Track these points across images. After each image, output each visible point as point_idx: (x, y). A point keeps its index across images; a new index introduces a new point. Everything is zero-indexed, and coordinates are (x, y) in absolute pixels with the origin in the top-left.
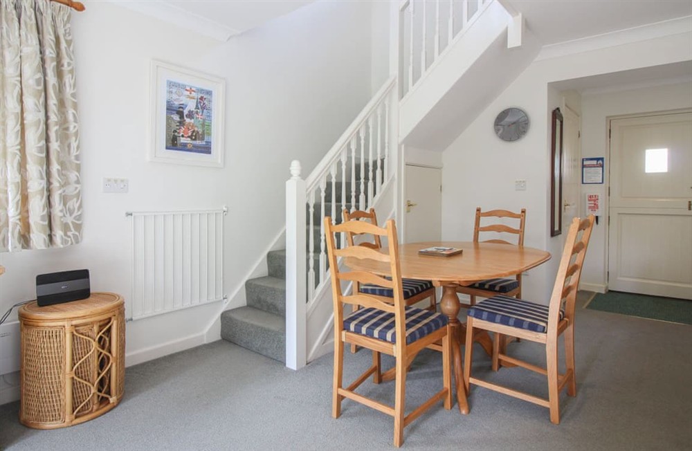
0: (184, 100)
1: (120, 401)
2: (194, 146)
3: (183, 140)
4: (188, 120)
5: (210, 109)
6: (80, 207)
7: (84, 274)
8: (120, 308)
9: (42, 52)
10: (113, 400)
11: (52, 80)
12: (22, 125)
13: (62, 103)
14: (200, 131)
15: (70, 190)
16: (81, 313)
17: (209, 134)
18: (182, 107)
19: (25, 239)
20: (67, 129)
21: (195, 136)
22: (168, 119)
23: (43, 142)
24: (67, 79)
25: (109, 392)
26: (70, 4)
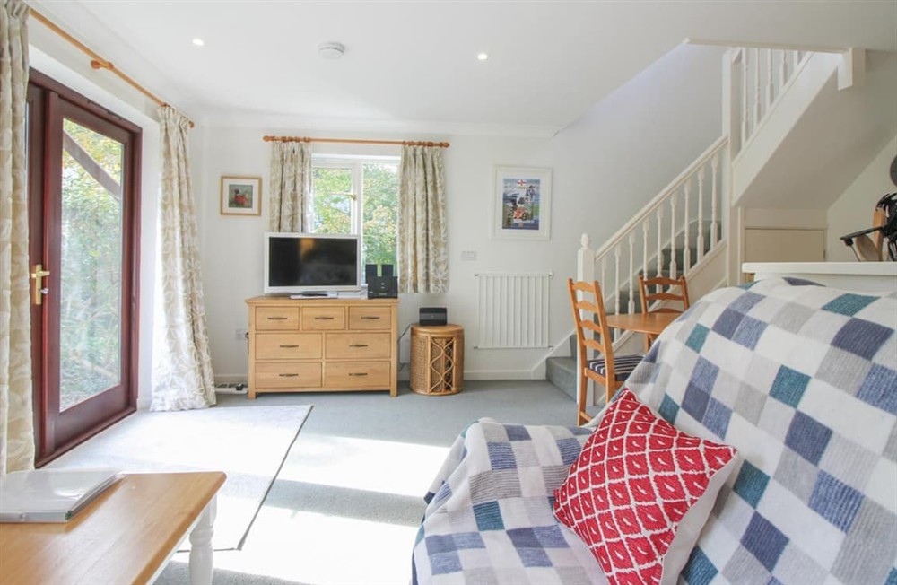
0: (516, 191)
1: (458, 392)
2: (524, 224)
3: (515, 221)
4: (519, 205)
5: (538, 195)
6: (446, 269)
7: (444, 311)
8: (460, 335)
9: (426, 179)
10: (453, 389)
11: (430, 194)
12: (416, 223)
13: (436, 207)
14: (530, 212)
15: (441, 259)
16: (438, 332)
17: (537, 214)
18: (515, 196)
19: (415, 286)
20: (438, 222)
21: (525, 216)
22: (505, 207)
23: (425, 231)
24: (440, 192)
25: (451, 383)
26: (441, 145)
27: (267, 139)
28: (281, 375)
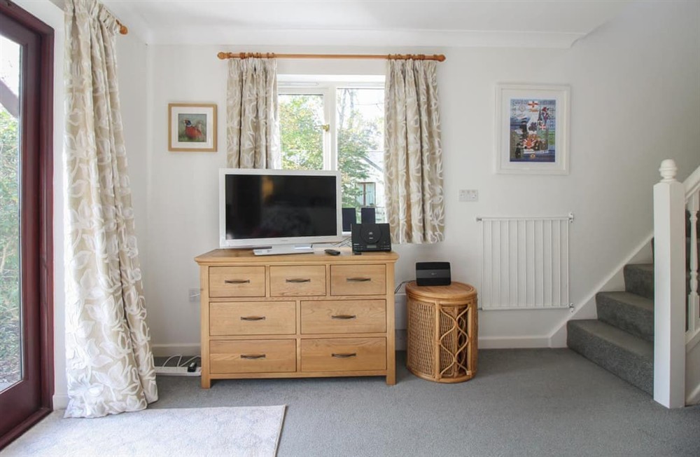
0: (526, 114)
1: (474, 376)
2: (537, 156)
3: (526, 152)
4: (531, 132)
5: (554, 118)
6: (443, 213)
7: (446, 266)
8: (474, 298)
9: (418, 100)
10: (469, 372)
11: (425, 118)
12: (407, 154)
13: (431, 135)
14: (543, 140)
15: (437, 200)
16: (446, 296)
17: (553, 143)
18: (525, 121)
19: (409, 236)
20: (434, 154)
21: (538, 146)
22: (512, 134)
23: (420, 165)
24: (434, 116)
25: (465, 365)
26: (435, 58)
27: (222, 56)
28: (242, 357)
